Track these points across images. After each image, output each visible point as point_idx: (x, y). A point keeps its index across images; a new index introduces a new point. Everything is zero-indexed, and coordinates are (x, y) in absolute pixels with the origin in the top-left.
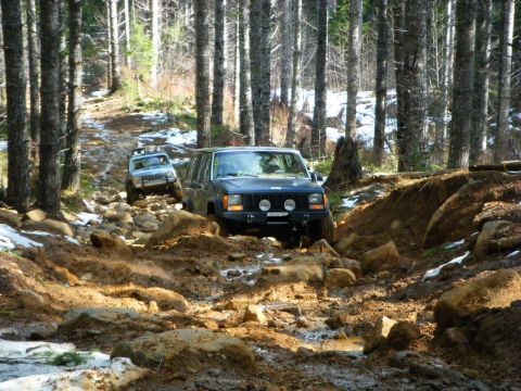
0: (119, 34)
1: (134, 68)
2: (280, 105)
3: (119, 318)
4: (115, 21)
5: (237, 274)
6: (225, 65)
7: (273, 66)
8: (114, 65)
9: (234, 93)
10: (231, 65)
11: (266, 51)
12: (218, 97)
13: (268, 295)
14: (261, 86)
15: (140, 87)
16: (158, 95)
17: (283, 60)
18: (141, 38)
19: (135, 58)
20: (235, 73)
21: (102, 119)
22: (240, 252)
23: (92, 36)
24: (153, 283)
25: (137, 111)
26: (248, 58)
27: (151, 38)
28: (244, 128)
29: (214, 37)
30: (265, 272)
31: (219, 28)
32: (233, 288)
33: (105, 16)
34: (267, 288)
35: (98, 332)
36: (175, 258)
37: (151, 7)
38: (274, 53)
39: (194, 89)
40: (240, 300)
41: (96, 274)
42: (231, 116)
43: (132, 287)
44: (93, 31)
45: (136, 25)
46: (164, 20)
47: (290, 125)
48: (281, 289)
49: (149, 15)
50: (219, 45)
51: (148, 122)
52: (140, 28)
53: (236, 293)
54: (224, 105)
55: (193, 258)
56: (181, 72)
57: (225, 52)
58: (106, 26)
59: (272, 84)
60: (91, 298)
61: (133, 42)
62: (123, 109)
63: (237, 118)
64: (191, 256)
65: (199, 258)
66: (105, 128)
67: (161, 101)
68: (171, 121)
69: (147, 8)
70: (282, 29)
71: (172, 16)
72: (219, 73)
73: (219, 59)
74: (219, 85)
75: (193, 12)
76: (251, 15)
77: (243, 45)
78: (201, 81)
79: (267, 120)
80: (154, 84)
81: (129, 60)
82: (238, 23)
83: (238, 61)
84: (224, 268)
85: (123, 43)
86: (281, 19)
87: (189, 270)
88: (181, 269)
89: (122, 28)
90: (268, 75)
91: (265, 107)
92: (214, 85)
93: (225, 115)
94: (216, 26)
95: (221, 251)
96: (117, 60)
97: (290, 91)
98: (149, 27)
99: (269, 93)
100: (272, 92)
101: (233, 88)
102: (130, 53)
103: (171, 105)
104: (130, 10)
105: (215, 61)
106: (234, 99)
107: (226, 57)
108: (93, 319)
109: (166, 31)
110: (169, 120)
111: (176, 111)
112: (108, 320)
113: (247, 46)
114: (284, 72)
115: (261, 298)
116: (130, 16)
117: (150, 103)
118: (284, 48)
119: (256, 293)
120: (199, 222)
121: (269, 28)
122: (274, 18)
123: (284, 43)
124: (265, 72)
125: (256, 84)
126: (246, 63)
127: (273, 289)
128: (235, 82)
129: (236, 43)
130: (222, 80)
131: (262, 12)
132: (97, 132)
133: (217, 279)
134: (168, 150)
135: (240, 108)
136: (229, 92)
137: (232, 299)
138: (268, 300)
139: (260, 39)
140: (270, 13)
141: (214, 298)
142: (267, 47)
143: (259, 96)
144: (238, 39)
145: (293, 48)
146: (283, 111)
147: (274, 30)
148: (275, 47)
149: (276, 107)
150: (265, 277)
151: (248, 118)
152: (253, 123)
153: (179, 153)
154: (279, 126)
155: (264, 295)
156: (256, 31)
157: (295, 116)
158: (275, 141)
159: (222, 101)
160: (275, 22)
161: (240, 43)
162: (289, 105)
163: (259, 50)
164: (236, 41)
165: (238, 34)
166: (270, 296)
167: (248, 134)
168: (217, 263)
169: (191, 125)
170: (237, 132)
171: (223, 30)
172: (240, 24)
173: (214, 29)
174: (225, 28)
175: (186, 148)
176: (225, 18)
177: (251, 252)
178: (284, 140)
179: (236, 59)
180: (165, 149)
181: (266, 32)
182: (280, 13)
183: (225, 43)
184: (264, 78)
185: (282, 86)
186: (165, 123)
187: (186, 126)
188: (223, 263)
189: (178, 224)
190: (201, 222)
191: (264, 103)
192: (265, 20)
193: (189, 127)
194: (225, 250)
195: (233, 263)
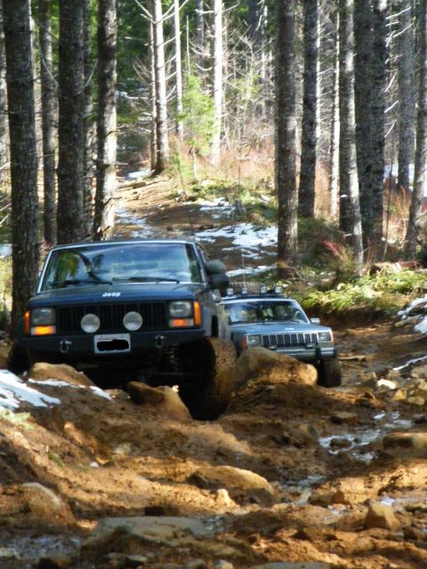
0: (168, 90)
1: (188, 138)
2: (398, 187)
3: (175, 536)
4: (162, 73)
5: (346, 444)
6: (318, 132)
7: (388, 132)
8: (159, 134)
9: (330, 172)
10: (327, 133)
11: (378, 111)
12: (308, 177)
13: (394, 479)
14: (371, 161)
15: (197, 166)
16: (221, 176)
17: (401, 124)
18: (198, 95)
19: (189, 123)
20: (332, 143)
21: (142, 210)
22: (349, 410)
23: (129, 94)
24: (220, 459)
25: (193, 199)
26: (352, 122)
27: (212, 95)
28: (346, 222)
29: (301, 92)
30: (389, 443)
31: (310, 79)
32: (339, 466)
33: (148, 65)
34: (394, 469)
35: (142, 559)
36: (251, 419)
37: (212, 52)
38: (389, 113)
39: (272, 167)
40: (354, 488)
41: (136, 444)
42: (327, 204)
43: (191, 467)
44: (132, 88)
45: (192, 78)
46: (231, 70)
47: (412, 216)
48: (416, 470)
49: (209, 63)
50: (309, 104)
51: (208, 215)
52: (197, 81)
53: (345, 475)
54: (317, 190)
55: (279, 421)
56: (255, 144)
57: (318, 113)
58: (149, 81)
59: (387, 159)
61: (187, 102)
62: (172, 197)
63: (335, 208)
64: (276, 415)
65: (287, 418)
66: (147, 223)
67: (226, 185)
68: (242, 214)
69: (207, 54)
70: (401, 79)
71: (242, 63)
72: (308, 143)
73: (309, 124)
74: (309, 161)
75: (271, 58)
76: (356, 60)
77: (347, 103)
78: (283, 155)
79: (379, 210)
80: (215, 160)
81: (181, 128)
82: (337, 71)
83: (337, 125)
84: (325, 435)
85: (173, 104)
86: (398, 64)
87: (273, 439)
88: (262, 436)
89: (172, 83)
90: (381, 144)
91: (376, 191)
92: (302, 161)
93: (317, 202)
94: (305, 76)
95: (320, 409)
96: (164, 128)
97: (412, 167)
98: (210, 80)
99: (381, 172)
100: (387, 169)
101: (329, 165)
102: (182, 117)
103: (240, 190)
104: (183, 57)
105: (303, 127)
106: (331, 180)
107: (319, 120)
108: (135, 538)
109: (234, 85)
110: (237, 211)
111: (246, 198)
112: (158, 539)
113: (352, 104)
114: (403, 140)
115: (386, 483)
116: (183, 65)
117: (210, 188)
118: (403, 106)
119: (376, 476)
120: (287, 366)
121: (382, 77)
122: (389, 62)
123: (403, 99)
124: (377, 140)
125: (364, 158)
126: (349, 128)
127: (403, 470)
128: (332, 156)
129: (333, 101)
130: (314, 153)
131: (373, 55)
132: (136, 230)
133: (316, 452)
134: (236, 254)
135: (340, 193)
136: (323, 171)
137: (340, 484)
138: (396, 488)
139: (369, 94)
140: (384, 56)
141: (312, 482)
142: (380, 105)
143: (368, 176)
144: (337, 94)
145: (417, 106)
146: (402, 197)
147: (389, 81)
148: (390, 105)
149: (392, 192)
150: (389, 451)
151: (353, 208)
152: (360, 216)
153: (251, 259)
154: (396, 219)
155: (388, 479)
156: (365, 83)
157: (419, 203)
158: (391, 241)
159: (313, 183)
160: (390, 69)
161: (341, 101)
162: (411, 188)
163: (370, 110)
164: (333, 98)
165: (337, 87)
166: (398, 481)
167: (352, 232)
168: (315, 427)
169: (268, 218)
170: (335, 228)
171: (315, 82)
172: (341, 73)
173: (302, 81)
174: (318, 78)
175: (262, 252)
176: (319, 64)
177: (365, 410)
178: (404, 238)
179: (333, 122)
180: (232, 253)
181: (378, 84)
182: (397, 56)
183: (318, 101)
184: (375, 149)
185: (400, 161)
186: (231, 216)
187: (261, 219)
188: (324, 427)
189: (256, 367)
190: (291, 366)
191: (374, 186)
192: (377, 66)
193: (267, 221)
194: (328, 407)
195: (339, 427)
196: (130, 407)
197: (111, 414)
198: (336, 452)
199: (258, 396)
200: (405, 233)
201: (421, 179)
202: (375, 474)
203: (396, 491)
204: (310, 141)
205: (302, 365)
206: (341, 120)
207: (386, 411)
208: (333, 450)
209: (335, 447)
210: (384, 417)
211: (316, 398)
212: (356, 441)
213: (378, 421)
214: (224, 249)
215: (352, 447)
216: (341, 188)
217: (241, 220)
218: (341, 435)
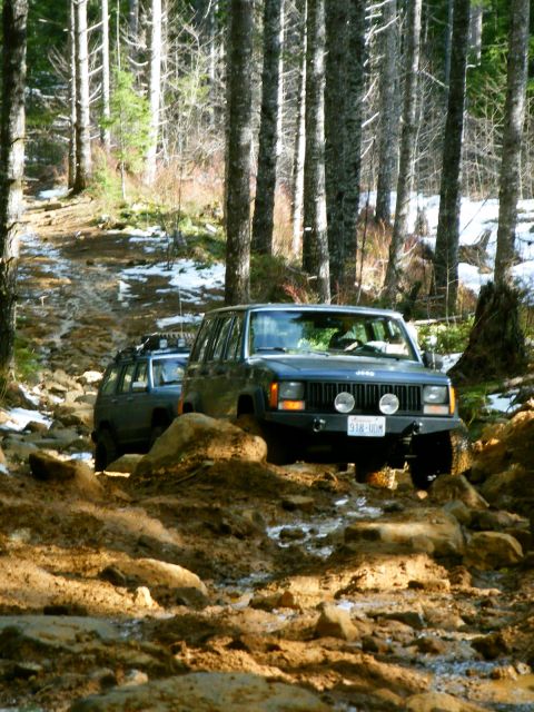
0: (91, 88)
1: (116, 151)
2: (376, 220)
3: (78, 640)
4: (84, 66)
5: (299, 535)
6: (280, 148)
7: (365, 152)
8: (80, 144)
9: (293, 199)
10: (290, 149)
11: (353, 124)
12: (265, 204)
13: (356, 579)
14: (343, 187)
15: (127, 185)
16: (157, 199)
17: (382, 142)
18: (129, 97)
19: (119, 132)
20: (296, 163)
21: (57, 239)
22: (304, 493)
23: (43, 92)
24: (142, 550)
25: (120, 227)
26: (321, 138)
27: (148, 97)
28: (311, 262)
29: (259, 98)
30: (351, 535)
31: (270, 81)
32: (290, 562)
33: (67, 56)
34: (356, 566)
35: (36, 667)
36: (184, 502)
37: (149, 43)
38: (367, 128)
39: (221, 190)
40: (306, 589)
41: (37, 529)
42: (288, 239)
43: (105, 558)
44: (45, 84)
45: (122, 74)
46: (172, 67)
47: (392, 257)
48: (383, 568)
49: (144, 56)
50: (268, 113)
51: (139, 247)
52: (128, 79)
53: (296, 573)
54: (276, 221)
55: (217, 505)
56: (201, 160)
57: (279, 124)
58: (68, 76)
59: (363, 185)
60: (27, 579)
61: (116, 104)
62: (95, 223)
63: (298, 244)
64: (213, 498)
65: (229, 502)
66: (61, 255)
67: (163, 211)
68: (181, 248)
69: (142, 45)
70: (383, 85)
71: (186, 59)
72: (266, 162)
73: (267, 137)
74: (266, 184)
75: (222, 53)
76: (328, 60)
77: (314, 113)
78: (235, 175)
79: (352, 248)
80: (150, 180)
81: (107, 136)
82: (304, 73)
83: (303, 140)
84: (274, 523)
85: (98, 107)
86: (381, 67)
87: (209, 527)
88: (197, 523)
89: (97, 79)
90: (356, 166)
91: (349, 224)
92: (259, 184)
93: (276, 235)
94: (264, 77)
95: (270, 492)
96: (86, 136)
97: (393, 195)
98: (145, 78)
99: (356, 201)
100: (363, 197)
101: (291, 190)
102: (109, 123)
103: (180, 217)
104: (111, 48)
105: (260, 141)
106: (293, 208)
107: (280, 133)
108: (29, 641)
109: (174, 86)
110: (176, 244)
111: (187, 228)
112: (56, 643)
113: (321, 115)
114: (384, 161)
115: (345, 583)
116: (112, 58)
117: (143, 214)
118: (385, 118)
119: (334, 576)
120: (231, 437)
121: (360, 83)
122: (369, 64)
123: (385, 110)
124: (352, 161)
125: (335, 182)
126: (317, 145)
127: (367, 568)
128: (295, 178)
129: (299, 110)
130: (273, 174)
131: (348, 54)
132: (47, 263)
133: (262, 544)
134: (173, 298)
135: (304, 226)
136: (284, 197)
137: (289, 584)
138: (358, 590)
139: (343, 102)
140: (362, 57)
141: (255, 581)
142: (355, 118)
143: (340, 206)
144: (304, 101)
145: (401, 120)
146: (381, 233)
147: (368, 87)
148: (369, 117)
149: (369, 226)
150: (351, 545)
151: (319, 244)
152: (328, 254)
153: (192, 304)
154: (373, 260)
155: (349, 579)
156: (338, 88)
157: (402, 242)
158: (366, 288)
159: (271, 212)
160: (369, 72)
161: (307, 110)
162: (392, 222)
163: (342, 122)
164: (299, 106)
165: (303, 93)
166: (360, 581)
167: (318, 274)
168: (261, 513)
169: (214, 254)
170: (297, 269)
171: (277, 85)
172: (308, 76)
173: (261, 83)
174: (280, 82)
175: (205, 295)
176: (281, 64)
177: (325, 494)
178: (382, 284)
179: (298, 137)
180: (168, 296)
181: (354, 91)
182: (378, 58)
183: (280, 109)
184: (349, 172)
185: (379, 188)
186: (168, 249)
187: (206, 255)
188: (273, 514)
189: (191, 438)
190: (234, 438)
191: (347, 218)
192: (354, 68)
193: (212, 258)
194: (278, 490)
195: (291, 514)
196: (31, 484)
197: (8, 493)
198: (286, 546)
199: (192, 474)
200: (383, 278)
201: (404, 211)
202: (333, 572)
203: (356, 593)
204: (269, 159)
205: (248, 437)
206: (307, 133)
207: (350, 496)
208: (283, 543)
209: (286, 539)
210: (347, 504)
211: (265, 478)
212: (312, 531)
213: (340, 508)
214: (158, 291)
216: (305, 218)
217: (181, 255)
218: (293, 524)
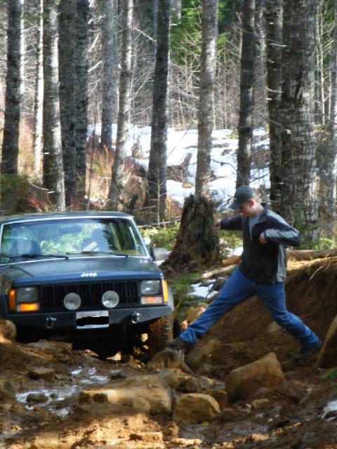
2: (101, 146)
5: (42, 399)
6: (22, 89)
7: (91, 90)
9: (35, 129)
10: (32, 89)
11: (81, 70)
12: (12, 133)
13: (88, 433)
14: (74, 120)
17: (105, 84)
20: (36, 101)
22: (46, 366)
26: (55, 79)
28: (49, 180)
29: (5, 49)
30: (84, 398)
31: (14, 35)
34: (88, 423)
38: (92, 73)
40: (48, 443)
42: (31, 161)
47: (114, 175)
48: (109, 425)
50: (13, 60)
53: (40, 430)
54: (20, 146)
57: (22, 70)
59: (90, 118)
63: (39, 165)
70: (104, 39)
72: (12, 100)
73: (13, 80)
74: (13, 118)
76: (61, 18)
77: (50, 62)
79: (82, 168)
82: (41, 29)
83: (41, 83)
84: (22, 390)
86: (102, 25)
90: (84, 103)
91: (80, 149)
92: (6, 118)
93: (21, 160)
94: (9, 32)
95: (18, 365)
97: (114, 127)
99: (84, 131)
100: (90, 128)
101: (33, 122)
105: (7, 83)
106: (34, 137)
107: (23, 77)
113: (55, 62)
114: (106, 99)
115: (79, 438)
118: (106, 65)
119: (70, 431)
121: (85, 37)
122: (92, 23)
123: (106, 59)
124: (81, 99)
125: (68, 116)
126: (53, 87)
127: (97, 425)
128: (36, 113)
129: (37, 58)
130: (18, 110)
131: (76, 15)
133: (12, 407)
135: (44, 151)
136: (27, 128)
137: (35, 439)
138: (90, 442)
139: (73, 53)
140: (88, 17)
141: (7, 437)
142: (83, 65)
143: (72, 134)
144: (41, 52)
145: (119, 66)
146: (105, 157)
147: (92, 40)
148: (93, 64)
149: (95, 150)
150: (85, 406)
151: (56, 165)
152: (63, 173)
154: (99, 177)
155: (82, 434)
156: (68, 42)
157: (122, 163)
158: (93, 199)
159: (17, 140)
160: (93, 29)
161: (44, 58)
162: (114, 147)
163: (72, 68)
164: (37, 55)
165: (41, 45)
166: (92, 435)
167: (55, 189)
168: (12, 382)
170: (38, 185)
171: (19, 38)
172: (45, 32)
173: (7, 37)
174: (22, 36)
176: (22, 21)
177: (63, 366)
178: (106, 197)
179: (37, 80)
181: (81, 44)
182: (100, 17)
183: (22, 58)
184: (78, 108)
185: (103, 120)
188: (21, 383)
191: (78, 145)
192: (80, 25)
194: (25, 363)
195: (36, 382)
198: (32, 408)
200: (107, 192)
201: (124, 138)
202: (70, 429)
203: (88, 445)
204: (14, 97)
206: (45, 78)
207: (83, 367)
208: (30, 406)
209: (31, 402)
210: (81, 373)
211: (14, 353)
212: (53, 396)
213: (75, 377)
215: (48, 403)
216: (45, 145)
218: (37, 390)
